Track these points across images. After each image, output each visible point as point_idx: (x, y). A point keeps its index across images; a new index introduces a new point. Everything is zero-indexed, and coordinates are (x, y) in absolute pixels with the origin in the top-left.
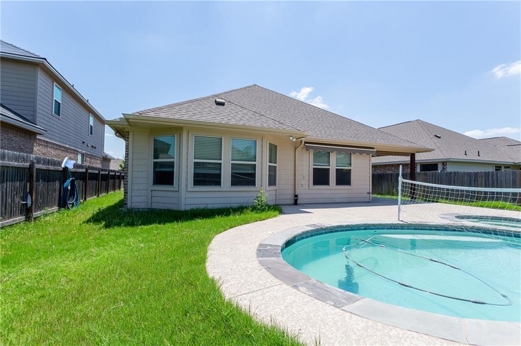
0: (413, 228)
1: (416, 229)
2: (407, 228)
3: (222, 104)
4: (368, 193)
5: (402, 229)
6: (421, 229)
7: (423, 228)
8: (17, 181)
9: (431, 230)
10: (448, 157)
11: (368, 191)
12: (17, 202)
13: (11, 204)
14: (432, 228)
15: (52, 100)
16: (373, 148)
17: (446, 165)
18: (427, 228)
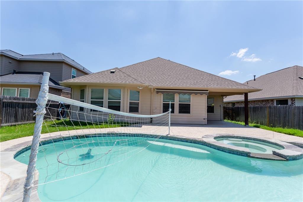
0: (169, 138)
1: (170, 140)
2: (165, 138)
3: (113, 72)
4: (204, 119)
5: (163, 139)
6: (173, 140)
7: (174, 139)
8: (31, 108)
9: (178, 141)
10: (295, 94)
11: (204, 118)
12: (31, 116)
13: (28, 116)
14: (179, 140)
15: (71, 75)
16: (207, 91)
17: (295, 101)
18: (176, 139)
